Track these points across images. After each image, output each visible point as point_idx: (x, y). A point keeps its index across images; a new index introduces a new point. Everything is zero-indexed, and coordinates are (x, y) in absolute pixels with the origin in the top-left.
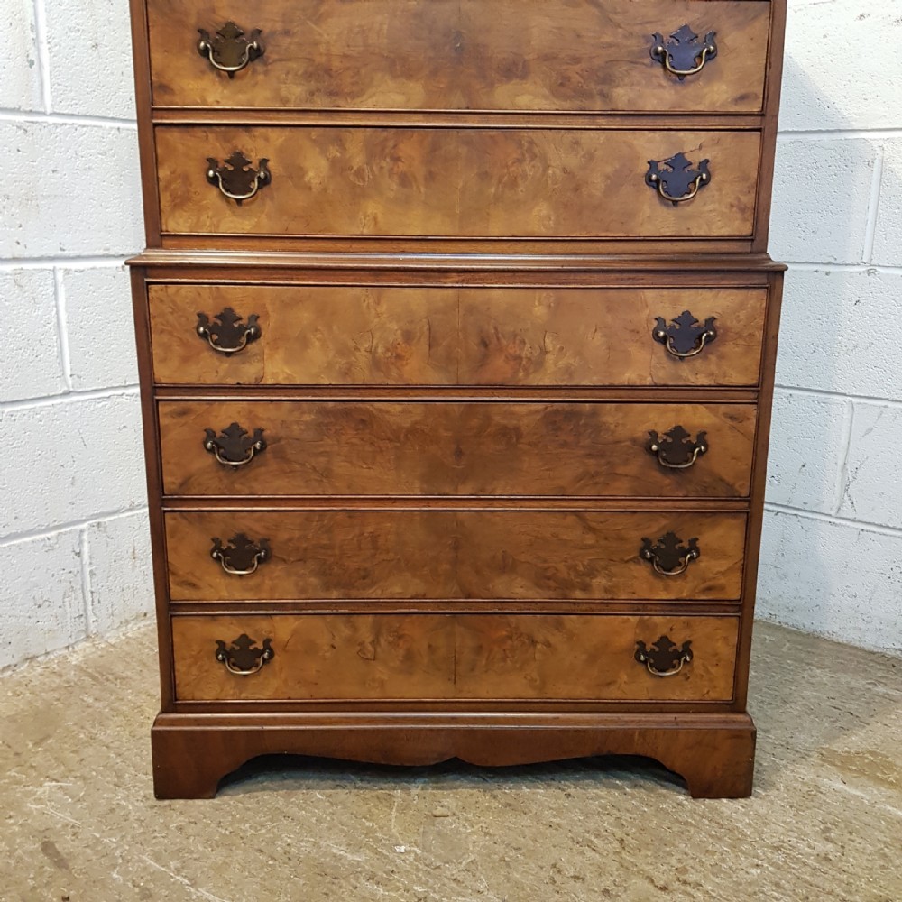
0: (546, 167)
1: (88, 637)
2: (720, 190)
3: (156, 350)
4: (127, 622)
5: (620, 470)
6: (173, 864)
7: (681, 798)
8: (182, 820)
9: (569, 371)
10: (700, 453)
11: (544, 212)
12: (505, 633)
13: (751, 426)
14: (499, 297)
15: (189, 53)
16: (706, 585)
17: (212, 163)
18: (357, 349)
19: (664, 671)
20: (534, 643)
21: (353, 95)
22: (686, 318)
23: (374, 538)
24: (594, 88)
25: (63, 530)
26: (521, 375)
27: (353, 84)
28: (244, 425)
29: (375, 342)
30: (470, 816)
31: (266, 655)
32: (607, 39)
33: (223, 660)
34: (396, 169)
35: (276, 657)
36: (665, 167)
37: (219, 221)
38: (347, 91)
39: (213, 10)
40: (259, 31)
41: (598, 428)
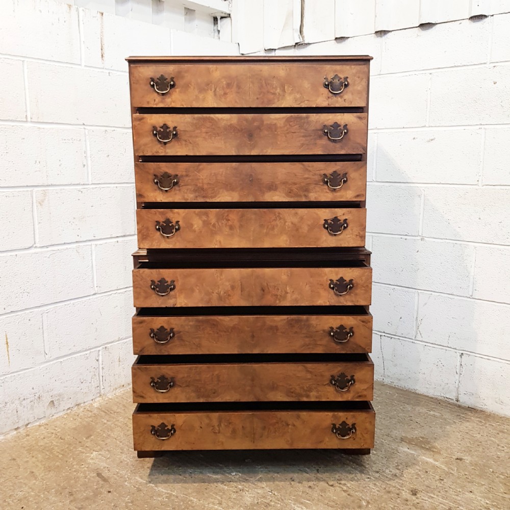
0: (285, 222)
1: (100, 395)
2: (352, 230)
4: (116, 389)
5: (319, 343)
9: (296, 300)
10: (351, 336)
11: (285, 239)
13: (371, 325)
15: (150, 183)
16: (358, 395)
17: (158, 223)
18: (213, 293)
20: (288, 425)
21: (212, 197)
22: (341, 280)
23: (218, 376)
24: (302, 193)
25: (92, 350)
26: (278, 302)
27: (212, 193)
28: (166, 327)
29: (220, 290)
31: (172, 432)
32: (306, 176)
34: (228, 224)
36: (330, 222)
37: (160, 244)
38: (210, 196)
39: (160, 168)
40: (177, 175)
41: (309, 326)
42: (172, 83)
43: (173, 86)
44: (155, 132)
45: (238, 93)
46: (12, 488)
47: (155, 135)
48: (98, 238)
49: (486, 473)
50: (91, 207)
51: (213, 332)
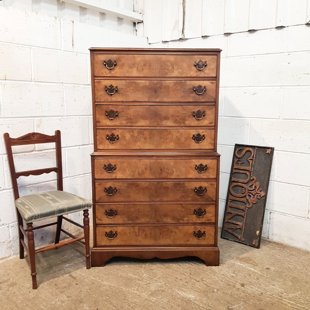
0: (173, 136)
2: (207, 140)
3: (96, 172)
5: (189, 195)
6: (97, 278)
7: (204, 266)
8: (98, 271)
9: (178, 175)
10: (205, 192)
11: (173, 144)
12: (166, 230)
13: (215, 186)
14: (164, 161)
15: (104, 115)
16: (208, 219)
17: (108, 136)
18: (135, 171)
19: (200, 238)
20: (172, 232)
21: (135, 123)
22: (201, 165)
23: (139, 210)
24: (182, 121)
26: (169, 176)
28: (112, 186)
29: (139, 170)
30: (159, 269)
31: (116, 235)
32: (184, 112)
33: (107, 236)
34: (143, 136)
35: (118, 235)
36: (196, 136)
37: (109, 147)
38: (134, 122)
39: (108, 108)
40: (117, 111)
41: (184, 187)
42: (115, 63)
43: (115, 65)
44: (106, 89)
45: (149, 69)
46: (23, 282)
47: (106, 91)
48: (69, 146)
49: (282, 275)
50: (65, 129)
51: (136, 189)
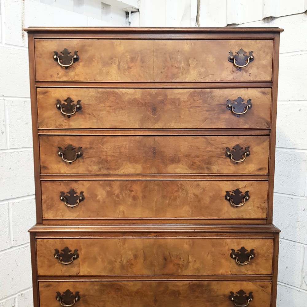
0: (188, 193)
2: (253, 202)
3: (39, 263)
9: (198, 270)
10: (250, 301)
11: (187, 209)
13: (269, 290)
14: (170, 241)
15: (54, 155)
17: (62, 193)
18: (116, 262)
21: (116, 169)
22: (243, 249)
24: (204, 166)
26: (179, 271)
27: (116, 165)
28: (72, 290)
29: (123, 259)
32: (209, 149)
34: (131, 195)
36: (232, 193)
37: (64, 214)
38: (114, 167)
39: (64, 141)
40: (80, 148)
41: (210, 291)
42: (75, 56)
43: (76, 60)
44: (58, 106)
45: (142, 67)
47: (59, 108)
51: (117, 296)
